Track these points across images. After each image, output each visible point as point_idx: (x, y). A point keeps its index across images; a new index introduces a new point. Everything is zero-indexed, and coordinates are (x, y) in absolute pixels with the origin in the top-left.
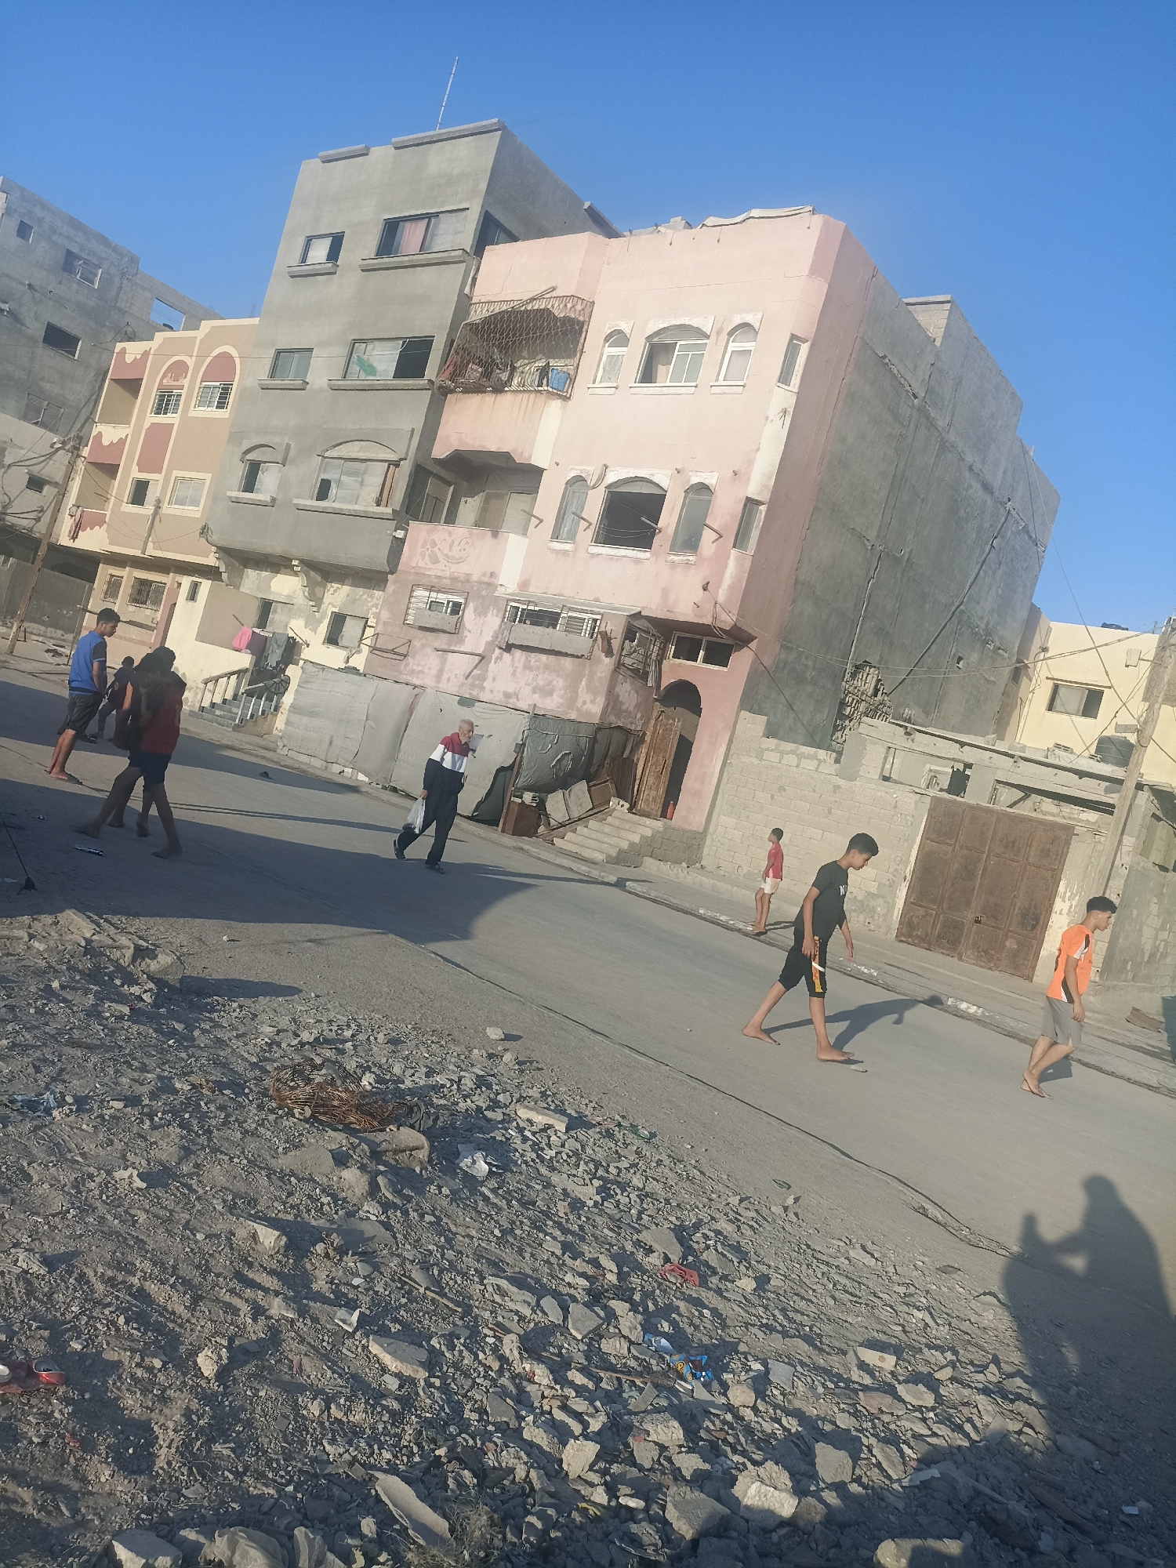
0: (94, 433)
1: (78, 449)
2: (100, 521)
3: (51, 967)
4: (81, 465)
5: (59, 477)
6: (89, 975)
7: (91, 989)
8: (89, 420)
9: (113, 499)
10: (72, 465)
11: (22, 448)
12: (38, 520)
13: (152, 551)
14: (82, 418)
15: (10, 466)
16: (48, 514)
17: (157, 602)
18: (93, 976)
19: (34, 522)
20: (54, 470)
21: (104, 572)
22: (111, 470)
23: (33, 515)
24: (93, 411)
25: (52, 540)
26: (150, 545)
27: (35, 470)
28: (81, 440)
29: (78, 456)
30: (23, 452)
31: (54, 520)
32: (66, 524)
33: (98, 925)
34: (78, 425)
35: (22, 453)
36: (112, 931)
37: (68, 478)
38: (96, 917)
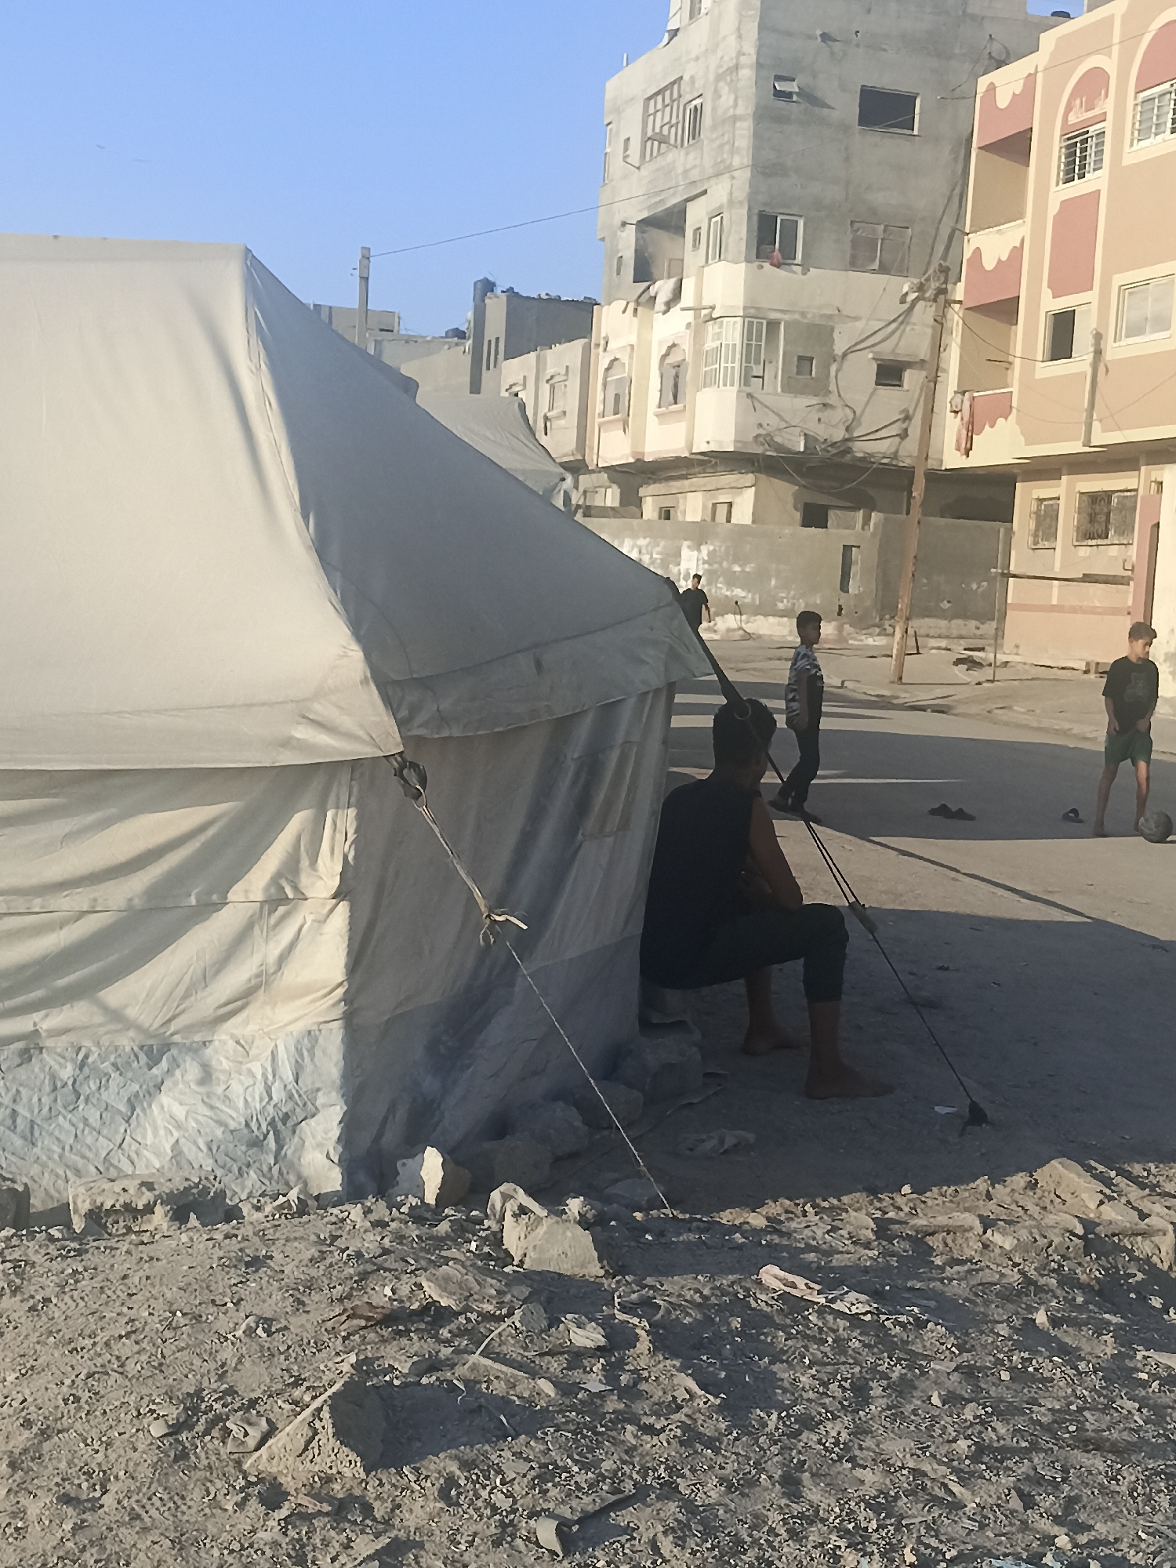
0: (967, 254)
1: (944, 291)
2: (1003, 408)
3: (1028, 1281)
4: (956, 317)
5: (923, 351)
6: (1099, 1293)
7: (1109, 1323)
8: (956, 235)
9: (1017, 362)
10: (940, 322)
11: (857, 319)
12: (904, 435)
13: (1103, 437)
14: (945, 232)
15: (845, 355)
16: (917, 420)
17: (1126, 528)
18: (1108, 1292)
19: (897, 439)
20: (915, 341)
21: (1027, 495)
22: (1006, 310)
23: (894, 430)
24: (960, 216)
25: (932, 464)
26: (1096, 425)
27: (886, 350)
28: (948, 273)
29: (948, 303)
30: (860, 324)
31: (928, 427)
32: (950, 428)
33: (1108, 1182)
34: (940, 249)
35: (860, 328)
36: (1134, 1193)
37: (938, 347)
38: (1101, 1168)
